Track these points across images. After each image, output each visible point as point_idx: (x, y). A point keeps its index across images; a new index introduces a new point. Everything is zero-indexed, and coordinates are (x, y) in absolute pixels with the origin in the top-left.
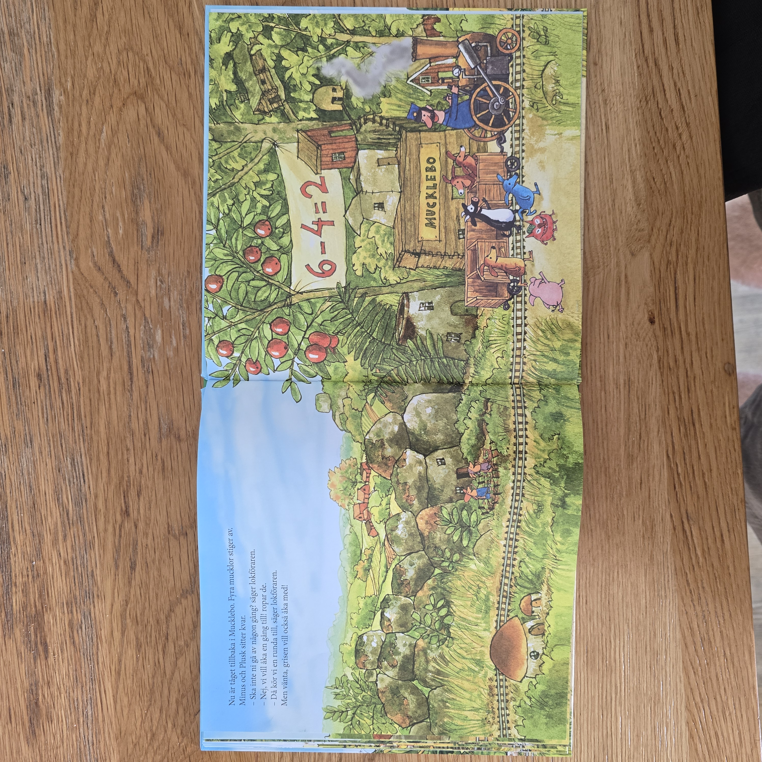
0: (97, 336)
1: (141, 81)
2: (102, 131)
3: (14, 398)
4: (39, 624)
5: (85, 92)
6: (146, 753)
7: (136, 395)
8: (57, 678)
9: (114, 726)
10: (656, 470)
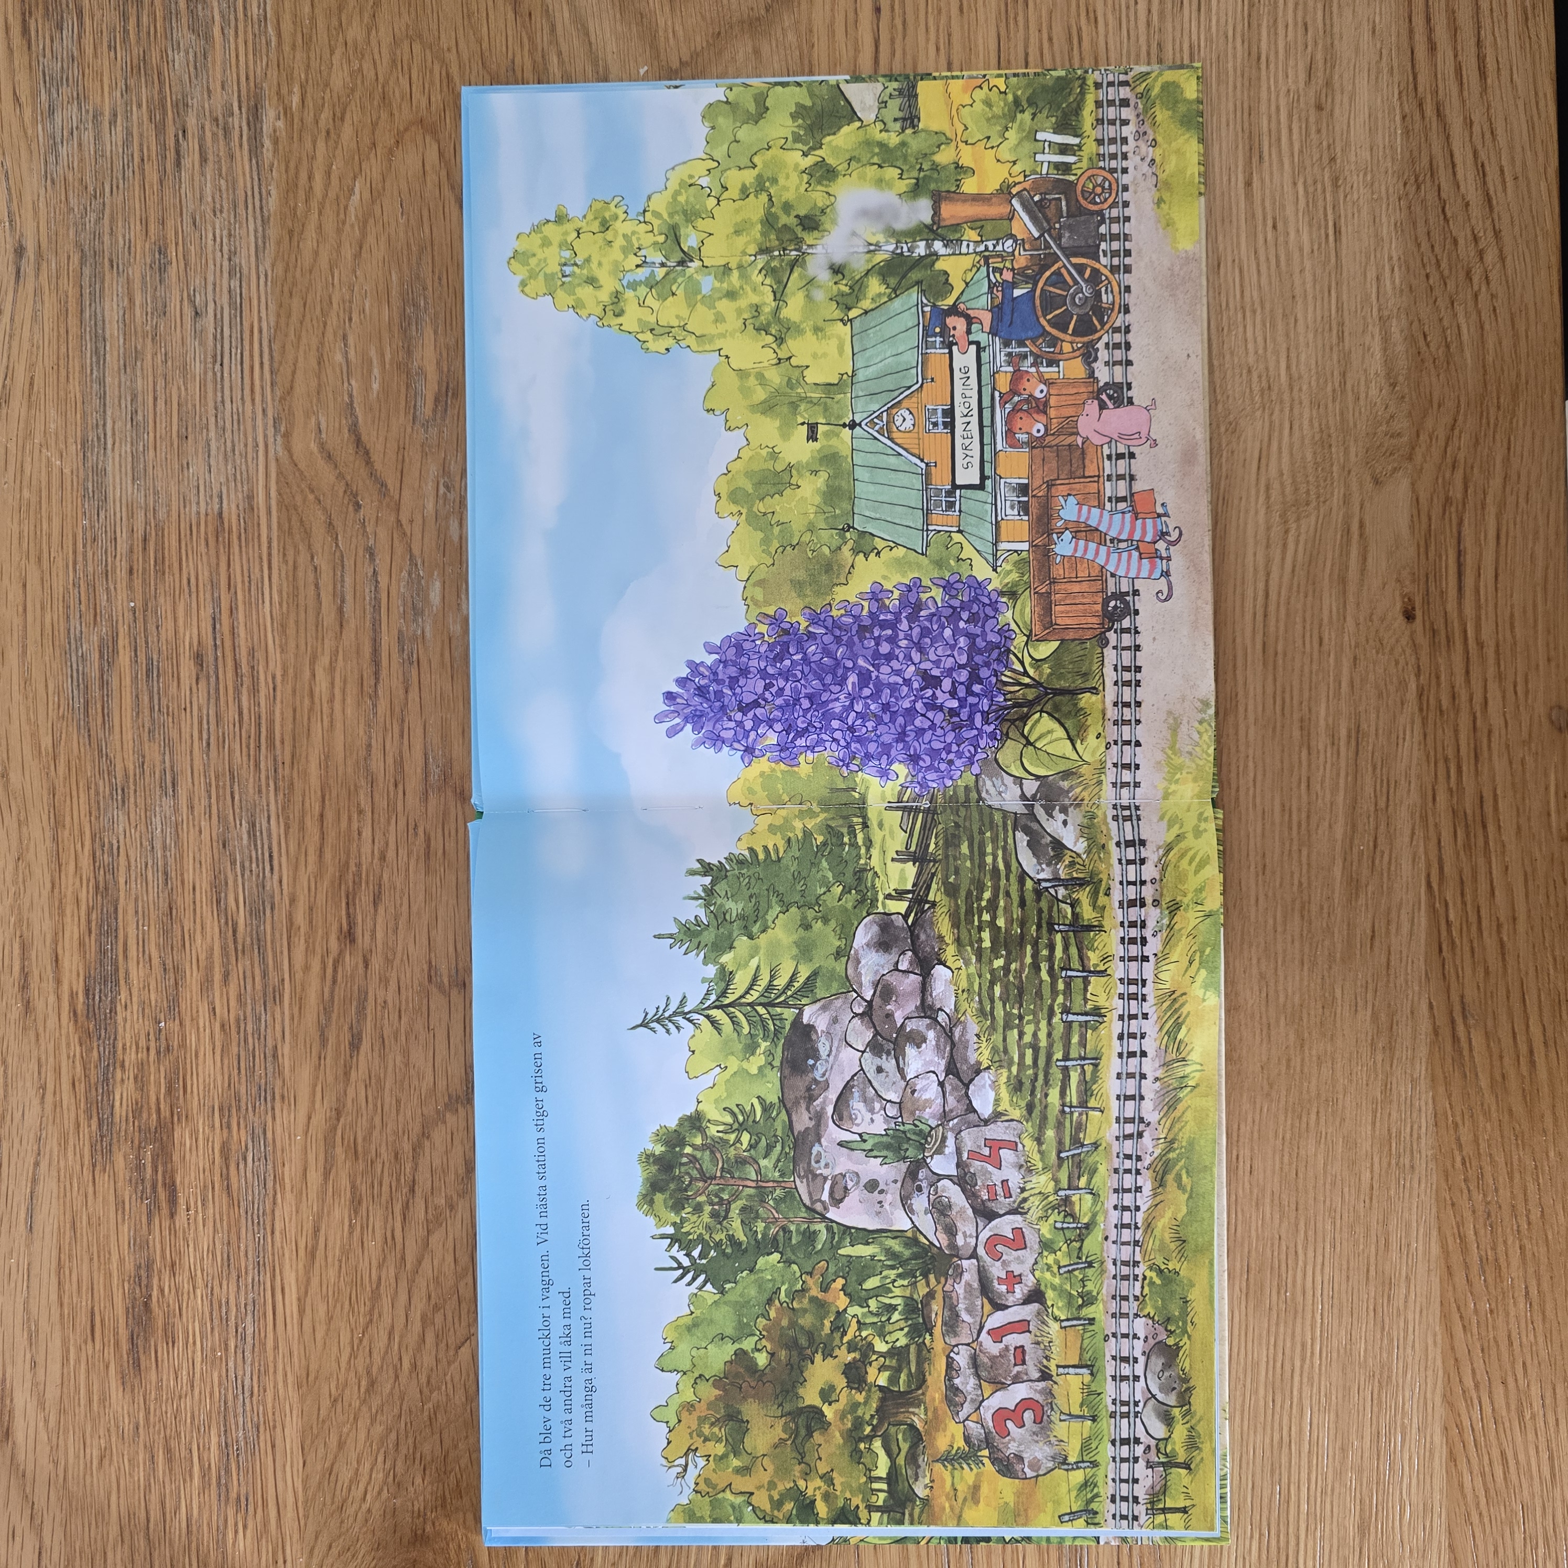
0: (317, 586)
1: (433, 99)
2: (351, 191)
3: (146, 699)
4: (163, 1147)
5: (325, 115)
6: (356, 1419)
7: (383, 705)
8: (190, 1257)
9: (296, 1359)
10: (1403, 911)
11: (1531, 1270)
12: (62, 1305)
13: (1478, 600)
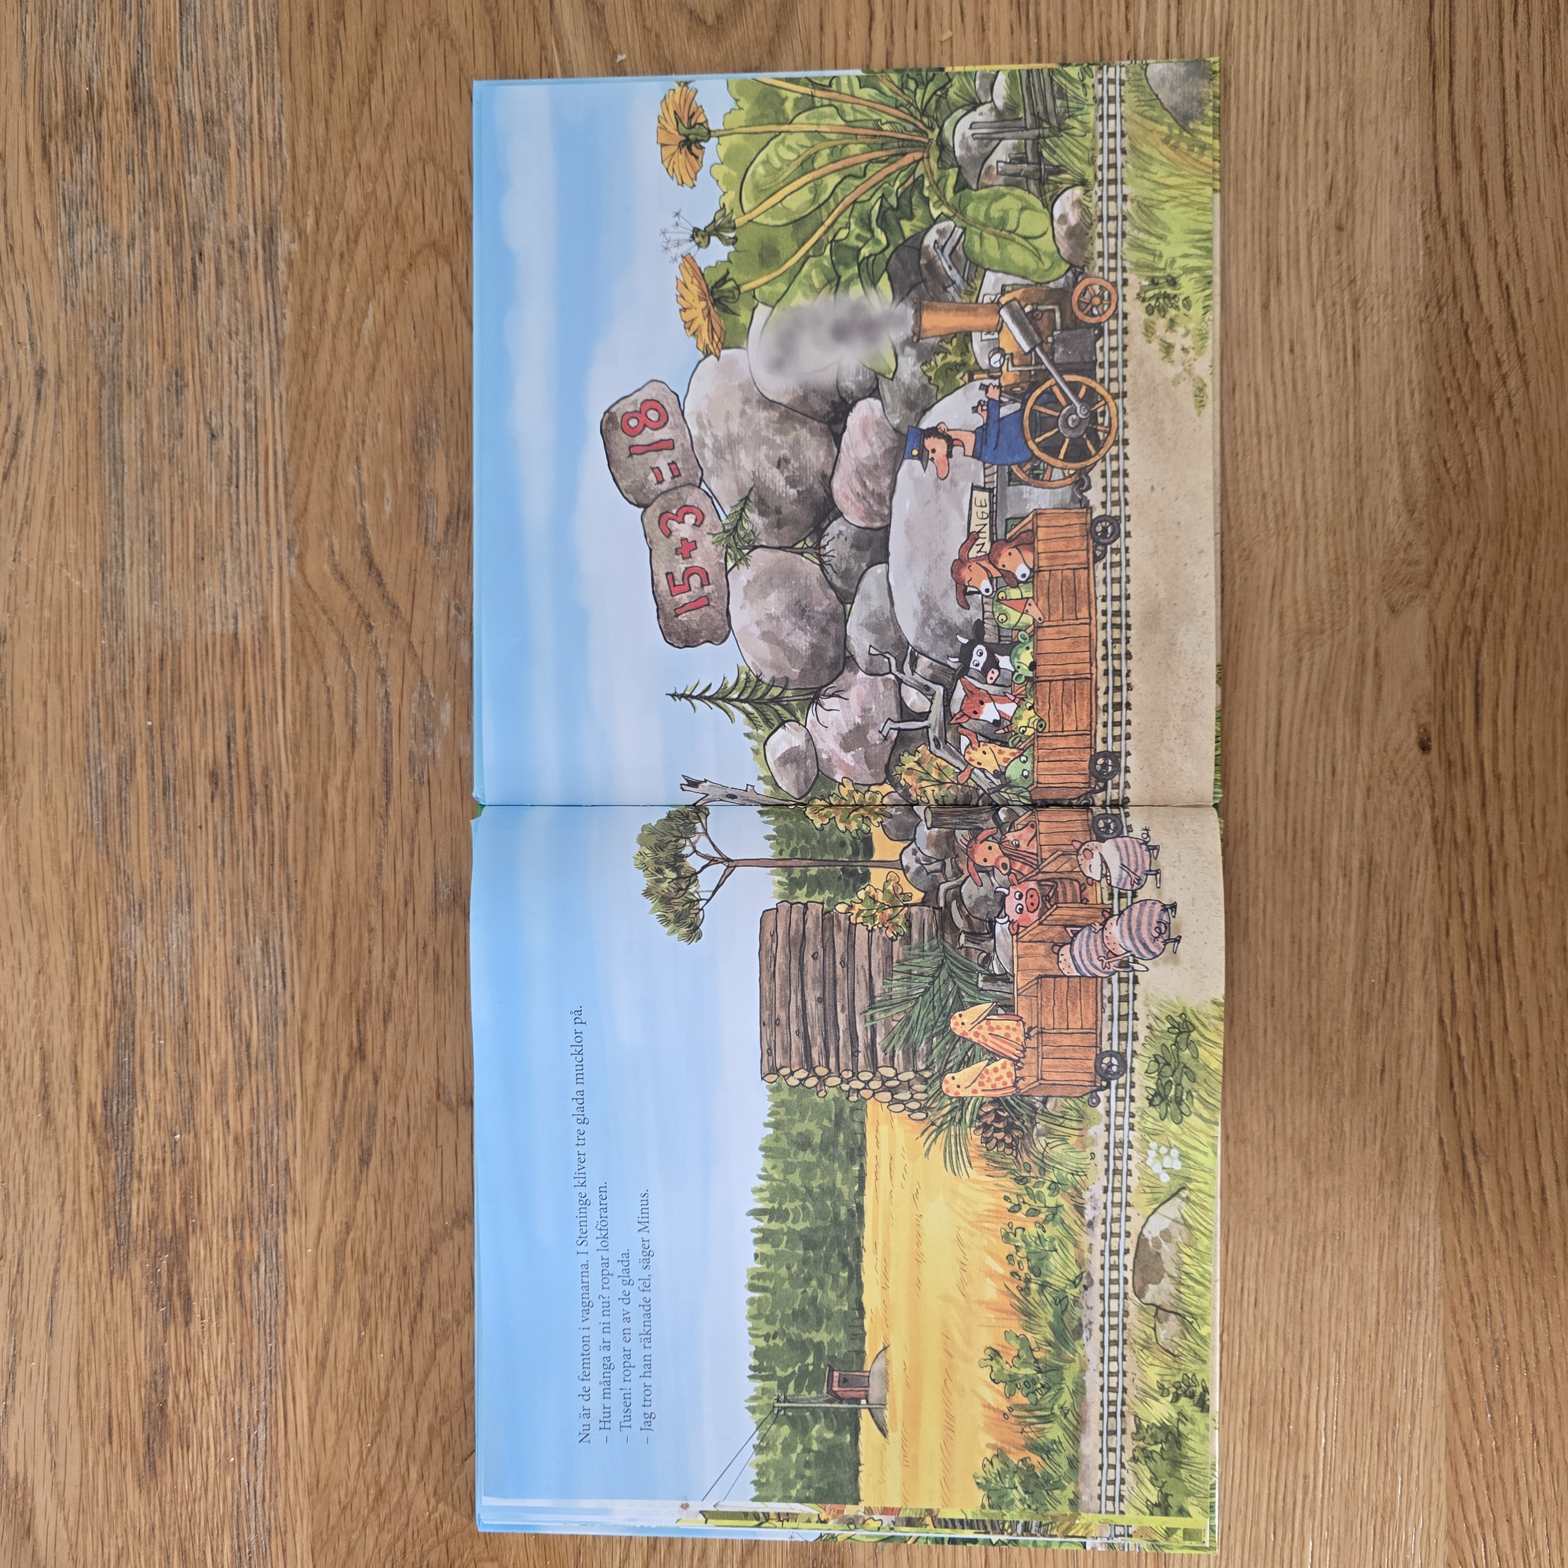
0: (329, 706)
1: (446, 222)
2: (365, 314)
3: (163, 816)
4: (178, 1256)
5: (339, 238)
6: (364, 1526)
7: (394, 825)
8: (204, 1364)
9: (306, 1467)
10: (1414, 1046)
11: (1538, 1409)
12: (80, 1408)
13: (1496, 732)
